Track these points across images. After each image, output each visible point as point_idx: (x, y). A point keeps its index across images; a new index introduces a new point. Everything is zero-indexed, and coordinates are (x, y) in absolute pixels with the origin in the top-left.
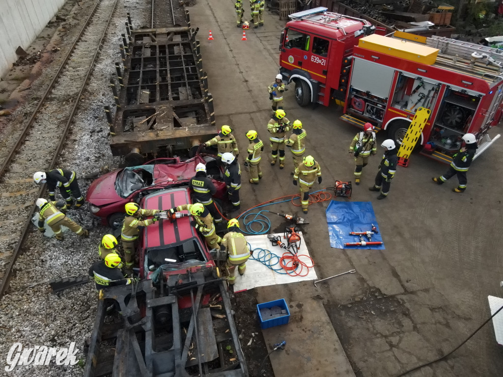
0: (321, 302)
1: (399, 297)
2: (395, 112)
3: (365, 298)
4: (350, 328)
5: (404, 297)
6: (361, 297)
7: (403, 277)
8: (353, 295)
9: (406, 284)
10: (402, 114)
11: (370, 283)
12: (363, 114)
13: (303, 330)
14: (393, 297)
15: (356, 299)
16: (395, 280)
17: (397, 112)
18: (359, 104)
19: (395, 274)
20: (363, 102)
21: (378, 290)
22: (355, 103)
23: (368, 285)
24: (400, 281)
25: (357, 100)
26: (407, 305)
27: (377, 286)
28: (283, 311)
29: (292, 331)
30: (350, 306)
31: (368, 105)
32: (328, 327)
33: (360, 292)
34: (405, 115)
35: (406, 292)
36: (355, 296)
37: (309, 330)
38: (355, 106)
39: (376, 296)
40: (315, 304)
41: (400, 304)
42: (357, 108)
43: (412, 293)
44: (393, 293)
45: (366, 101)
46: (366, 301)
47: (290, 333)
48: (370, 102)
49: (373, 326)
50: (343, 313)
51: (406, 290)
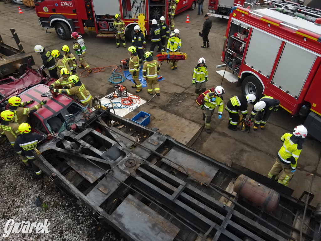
0: (157, 108)
1: (185, 91)
2: (127, 21)
3: (173, 99)
4: (177, 110)
5: (187, 90)
6: (171, 99)
7: (181, 84)
8: (167, 99)
9: (184, 86)
10: (131, 21)
11: (170, 92)
12: (109, 30)
13: (159, 121)
14: (183, 93)
15: (170, 101)
16: (178, 87)
17: (128, 21)
18: (104, 25)
19: (177, 85)
20: (106, 22)
21: (176, 93)
22: (101, 25)
23: (170, 93)
24: (181, 86)
25: (102, 22)
26: (190, 92)
27: (174, 92)
28: (145, 116)
29: (155, 124)
30: (169, 104)
31: (110, 23)
32: (168, 114)
33: (169, 98)
34: (133, 21)
35: (186, 88)
36: (168, 100)
37: (162, 119)
38: (102, 27)
39: (177, 96)
40: (155, 110)
41: (187, 93)
42: (104, 28)
43: (189, 88)
44: (182, 91)
45: (107, 21)
46: (174, 100)
47: (155, 125)
48: (110, 21)
49: (185, 105)
50: (169, 107)
51: (185, 88)
